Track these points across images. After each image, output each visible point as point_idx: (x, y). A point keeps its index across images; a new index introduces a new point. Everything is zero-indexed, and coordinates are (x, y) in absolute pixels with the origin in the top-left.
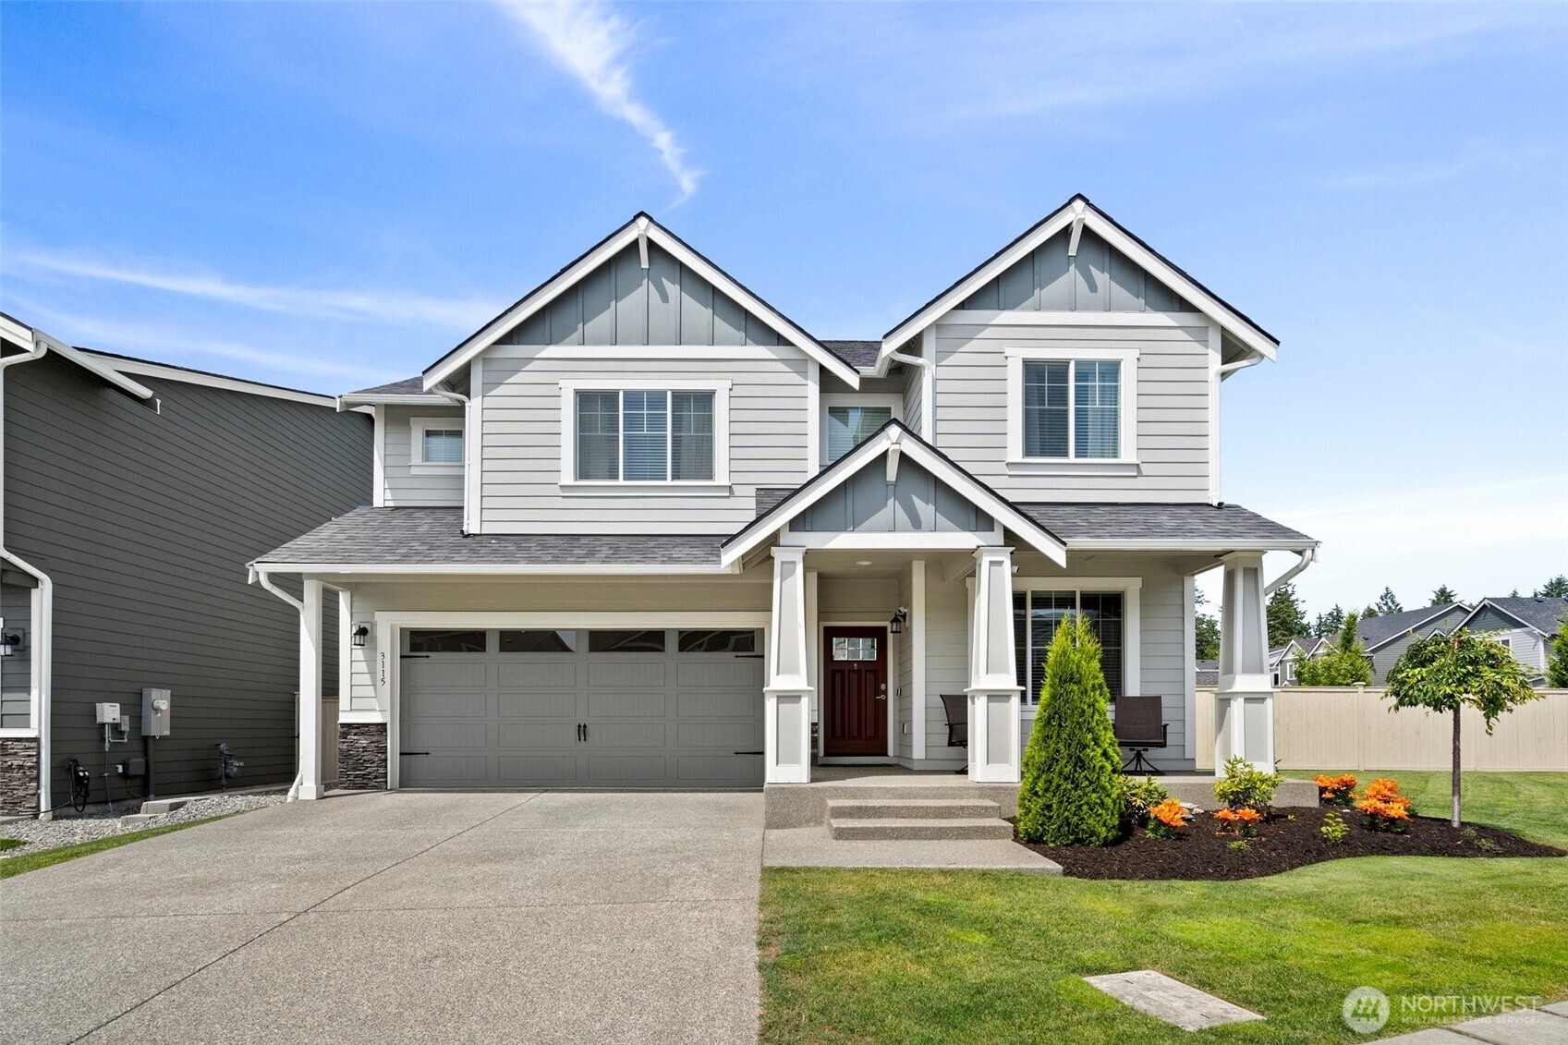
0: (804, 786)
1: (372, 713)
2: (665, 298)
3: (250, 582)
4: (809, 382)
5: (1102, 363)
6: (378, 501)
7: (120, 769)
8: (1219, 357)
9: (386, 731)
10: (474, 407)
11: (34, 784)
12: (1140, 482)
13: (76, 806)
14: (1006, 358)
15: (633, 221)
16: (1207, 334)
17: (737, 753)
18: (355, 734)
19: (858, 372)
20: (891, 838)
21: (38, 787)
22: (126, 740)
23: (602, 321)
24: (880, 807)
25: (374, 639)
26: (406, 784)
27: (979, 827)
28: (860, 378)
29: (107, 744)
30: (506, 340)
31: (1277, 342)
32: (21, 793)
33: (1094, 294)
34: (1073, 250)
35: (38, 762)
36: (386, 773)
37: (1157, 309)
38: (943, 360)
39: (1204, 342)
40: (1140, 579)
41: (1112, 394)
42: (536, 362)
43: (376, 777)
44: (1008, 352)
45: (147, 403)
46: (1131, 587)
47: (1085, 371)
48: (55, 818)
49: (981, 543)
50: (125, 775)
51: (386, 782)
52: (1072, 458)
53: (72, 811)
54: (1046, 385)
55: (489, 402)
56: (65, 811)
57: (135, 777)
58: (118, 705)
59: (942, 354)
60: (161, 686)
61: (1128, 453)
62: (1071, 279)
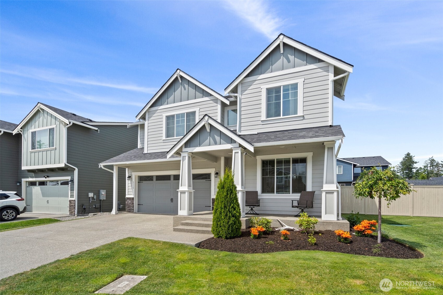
0: (186, 216)
1: (131, 195)
2: (185, 89)
3: (99, 167)
4: (218, 105)
5: (292, 85)
6: (139, 147)
7: (94, 206)
8: (333, 75)
9: (134, 199)
10: (146, 123)
11: (74, 209)
12: (304, 121)
13: (82, 214)
14: (261, 89)
15: (176, 71)
16: (329, 69)
17: (206, 206)
18: (129, 200)
19: (229, 100)
20: (186, 232)
21: (75, 210)
22: (95, 200)
23: (171, 98)
24: (192, 223)
25: (132, 178)
26: (139, 211)
27: (207, 231)
28: (230, 102)
29: (91, 201)
30: (152, 106)
31: (353, 66)
32: (73, 211)
33: (289, 63)
34: (282, 51)
35: (75, 205)
36: (134, 209)
37: (310, 64)
38: (243, 93)
39: (328, 71)
40: (312, 152)
41: (296, 94)
42: (158, 110)
43: (132, 210)
44: (262, 87)
45: (97, 131)
46: (309, 156)
47: (286, 88)
48: (78, 216)
49: (232, 147)
50: (95, 207)
51: (134, 211)
52: (282, 117)
53: (81, 215)
54: (274, 95)
55: (150, 122)
56: (80, 215)
57: (97, 208)
58: (93, 193)
59: (243, 91)
60: (103, 189)
61: (300, 113)
62: (282, 61)
